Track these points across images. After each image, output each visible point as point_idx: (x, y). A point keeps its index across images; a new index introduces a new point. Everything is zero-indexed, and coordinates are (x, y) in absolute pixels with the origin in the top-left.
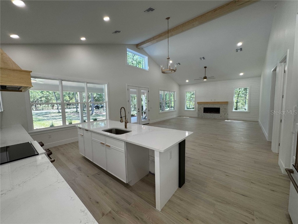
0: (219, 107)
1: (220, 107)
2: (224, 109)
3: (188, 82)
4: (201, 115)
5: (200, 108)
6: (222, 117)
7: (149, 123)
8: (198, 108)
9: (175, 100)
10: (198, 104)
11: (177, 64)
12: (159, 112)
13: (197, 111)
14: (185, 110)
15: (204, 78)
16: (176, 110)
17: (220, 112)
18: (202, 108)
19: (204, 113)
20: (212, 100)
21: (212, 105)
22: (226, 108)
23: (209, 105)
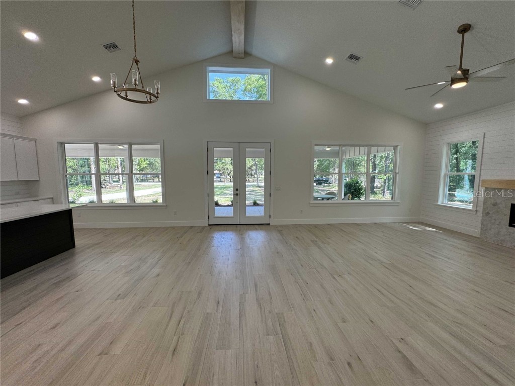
3: (442, 110)
4: (499, 233)
5: (495, 205)
7: (269, 224)
8: (485, 203)
9: (397, 171)
10: (487, 189)
11: (350, 60)
12: (311, 202)
13: (480, 214)
14: (440, 203)
15: (454, 81)
16: (398, 201)
18: (502, 206)
19: (510, 225)
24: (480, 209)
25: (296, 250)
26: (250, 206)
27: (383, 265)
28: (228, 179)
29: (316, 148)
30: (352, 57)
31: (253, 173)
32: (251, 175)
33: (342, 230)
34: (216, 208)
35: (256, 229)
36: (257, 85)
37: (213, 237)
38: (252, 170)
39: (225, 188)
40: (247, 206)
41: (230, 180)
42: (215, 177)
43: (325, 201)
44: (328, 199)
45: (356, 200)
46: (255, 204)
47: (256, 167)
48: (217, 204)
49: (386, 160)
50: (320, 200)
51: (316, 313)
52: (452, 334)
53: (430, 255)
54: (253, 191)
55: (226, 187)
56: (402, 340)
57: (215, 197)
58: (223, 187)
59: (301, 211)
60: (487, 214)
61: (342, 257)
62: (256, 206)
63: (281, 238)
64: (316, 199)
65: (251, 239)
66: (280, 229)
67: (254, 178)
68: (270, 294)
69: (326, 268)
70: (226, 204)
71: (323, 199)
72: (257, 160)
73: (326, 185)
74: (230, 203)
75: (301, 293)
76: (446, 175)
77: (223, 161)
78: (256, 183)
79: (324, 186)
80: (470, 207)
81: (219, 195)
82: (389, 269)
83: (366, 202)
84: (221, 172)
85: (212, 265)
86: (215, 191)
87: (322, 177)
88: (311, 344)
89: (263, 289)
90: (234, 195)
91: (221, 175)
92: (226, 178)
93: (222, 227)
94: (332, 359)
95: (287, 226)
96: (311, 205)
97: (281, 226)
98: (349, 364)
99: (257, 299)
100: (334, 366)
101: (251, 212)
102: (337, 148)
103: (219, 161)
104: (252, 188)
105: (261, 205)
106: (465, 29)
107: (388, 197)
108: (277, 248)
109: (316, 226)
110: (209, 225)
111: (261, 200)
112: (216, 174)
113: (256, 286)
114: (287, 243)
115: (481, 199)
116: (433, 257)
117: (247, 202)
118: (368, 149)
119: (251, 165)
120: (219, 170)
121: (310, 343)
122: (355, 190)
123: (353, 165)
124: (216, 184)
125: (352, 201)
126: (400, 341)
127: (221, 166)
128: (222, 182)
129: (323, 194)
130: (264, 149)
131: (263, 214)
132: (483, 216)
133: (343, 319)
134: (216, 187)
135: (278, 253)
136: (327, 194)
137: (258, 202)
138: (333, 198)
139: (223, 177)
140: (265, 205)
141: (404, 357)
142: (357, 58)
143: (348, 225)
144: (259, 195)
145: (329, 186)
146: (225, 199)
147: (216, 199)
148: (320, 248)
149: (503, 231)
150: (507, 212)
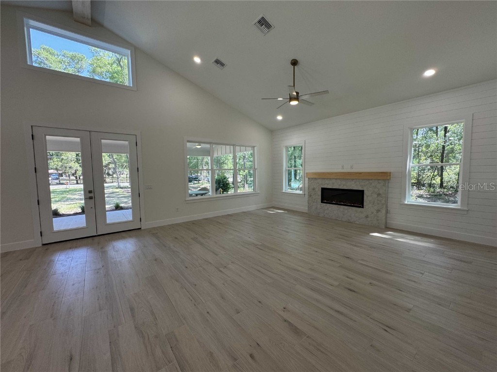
0: (360, 189)
1: (365, 189)
2: (376, 196)
3: (282, 121)
4: (316, 208)
5: (314, 189)
6: (369, 219)
7: (140, 229)
8: (309, 188)
9: (256, 167)
10: (309, 178)
11: (216, 64)
12: (187, 199)
13: (307, 196)
14: (284, 191)
15: (291, 99)
16: (258, 192)
17: (365, 204)
18: (317, 190)
19: (322, 202)
20: (343, 167)
21: (344, 182)
22: (381, 192)
23: (334, 181)
24: (307, 193)
25: (177, 252)
26: (111, 211)
27: (258, 248)
28: (73, 180)
29: (189, 145)
30: (217, 62)
31: (111, 173)
32: (109, 174)
33: (218, 222)
34: (56, 220)
35: (123, 238)
36: (110, 70)
37: (52, 261)
38: (110, 169)
39: (68, 192)
40: (108, 211)
41: (75, 182)
42: (50, 179)
43: (199, 197)
44: (202, 195)
45: (225, 194)
46: (118, 207)
47: (115, 165)
48: (56, 214)
49: (244, 159)
50: (194, 196)
51: (210, 315)
52: (312, 289)
53: (285, 231)
54: (113, 193)
55: (70, 191)
56: (285, 310)
57: (52, 204)
58: (65, 191)
59: (177, 209)
60: (310, 196)
61: (223, 248)
62: (119, 210)
63: (158, 242)
64: (191, 195)
65: (117, 251)
66: (154, 232)
67: (113, 177)
68: (153, 313)
69: (210, 263)
70: (72, 213)
71: (197, 195)
72: (115, 156)
73: (195, 182)
74: (80, 210)
75: (191, 298)
76: (286, 170)
77: (63, 157)
78: (115, 184)
79: (194, 184)
80: (301, 192)
81: (58, 201)
82: (261, 249)
83: (235, 194)
84: (60, 172)
85: (55, 303)
86: (51, 197)
87: (191, 175)
88: (211, 354)
89: (143, 311)
90: (86, 199)
91: (61, 175)
92: (70, 180)
93: (69, 244)
94: (235, 360)
95: (162, 228)
96: (187, 202)
97: (154, 228)
98: (251, 356)
99: (136, 327)
100: (239, 366)
101: (113, 218)
102: (208, 146)
103: (55, 157)
104: (111, 190)
105: (127, 208)
106: (294, 63)
107: (248, 189)
108: (154, 255)
109: (194, 223)
110: (44, 245)
111: (127, 202)
112: (51, 174)
113: (132, 309)
114: (165, 247)
115: (307, 185)
116: (287, 232)
117: (107, 206)
118: (234, 148)
119: (107, 162)
120: (56, 169)
121: (211, 352)
122: (223, 185)
123: (219, 163)
124: (52, 188)
125: (224, 195)
126: (284, 311)
127: (60, 164)
128: (62, 184)
129: (195, 191)
130: (127, 142)
131: (131, 218)
132: (308, 198)
133: (236, 310)
134: (53, 192)
135: (156, 260)
136: (200, 190)
137: (122, 205)
138: (206, 193)
139: (64, 177)
140: (133, 208)
141: (290, 324)
142: (222, 65)
143: (223, 217)
144: (122, 197)
145: (199, 183)
146: (69, 206)
147: (54, 206)
148: (201, 244)
149: (319, 206)
150: (320, 193)
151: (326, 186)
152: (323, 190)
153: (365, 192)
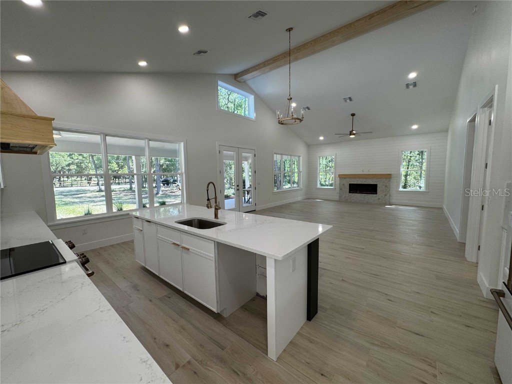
0: (375, 183)
1: (378, 183)
2: (384, 187)
3: (323, 140)
4: (345, 197)
5: (344, 185)
6: (380, 200)
7: (255, 210)
8: (339, 185)
9: (301, 170)
10: (340, 178)
11: (305, 109)
12: (273, 192)
14: (318, 187)
15: (351, 134)
16: (302, 188)
17: (378, 192)
18: (346, 185)
19: (350, 193)
20: (363, 171)
21: (364, 180)
22: (387, 184)
23: (358, 179)
24: (338, 188)
60: (341, 189)
96: (274, 194)
115: (338, 183)
130: (251, 154)
132: (339, 190)
149: (347, 195)
150: (348, 187)
151: (352, 183)
152: (350, 185)
153: (378, 185)
